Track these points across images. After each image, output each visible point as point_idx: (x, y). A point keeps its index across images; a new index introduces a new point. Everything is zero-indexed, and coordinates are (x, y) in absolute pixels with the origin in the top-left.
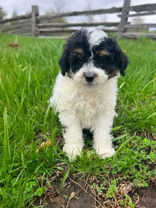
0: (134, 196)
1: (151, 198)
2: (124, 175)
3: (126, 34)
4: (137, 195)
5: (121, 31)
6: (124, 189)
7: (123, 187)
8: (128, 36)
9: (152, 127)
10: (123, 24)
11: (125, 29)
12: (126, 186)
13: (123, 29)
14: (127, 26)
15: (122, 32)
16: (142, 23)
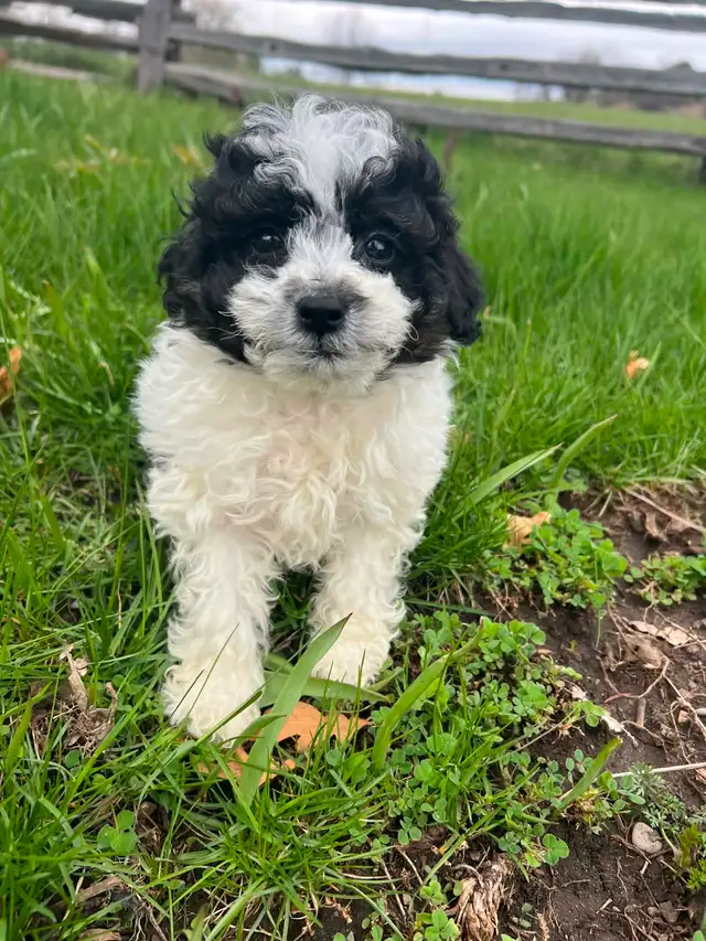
0: (515, 919)
1: (573, 896)
2: (451, 829)
3: (175, 69)
4: (533, 913)
5: (153, 52)
6: (479, 905)
7: (471, 901)
8: (190, 83)
9: (487, 554)
10: (159, 16)
11: (172, 46)
12: (482, 884)
13: (162, 45)
14: (178, 31)
15: (160, 59)
16: (232, 27)
